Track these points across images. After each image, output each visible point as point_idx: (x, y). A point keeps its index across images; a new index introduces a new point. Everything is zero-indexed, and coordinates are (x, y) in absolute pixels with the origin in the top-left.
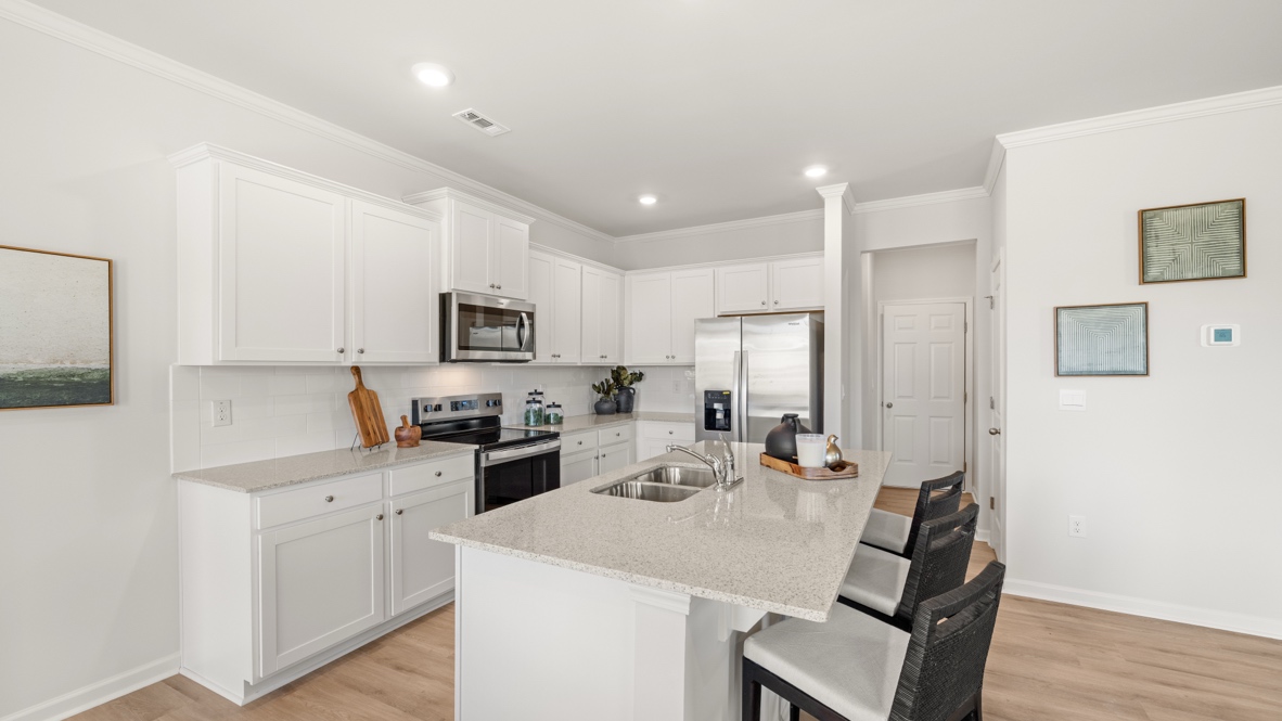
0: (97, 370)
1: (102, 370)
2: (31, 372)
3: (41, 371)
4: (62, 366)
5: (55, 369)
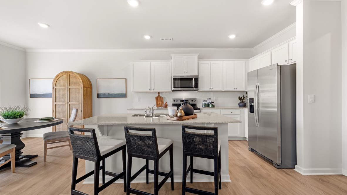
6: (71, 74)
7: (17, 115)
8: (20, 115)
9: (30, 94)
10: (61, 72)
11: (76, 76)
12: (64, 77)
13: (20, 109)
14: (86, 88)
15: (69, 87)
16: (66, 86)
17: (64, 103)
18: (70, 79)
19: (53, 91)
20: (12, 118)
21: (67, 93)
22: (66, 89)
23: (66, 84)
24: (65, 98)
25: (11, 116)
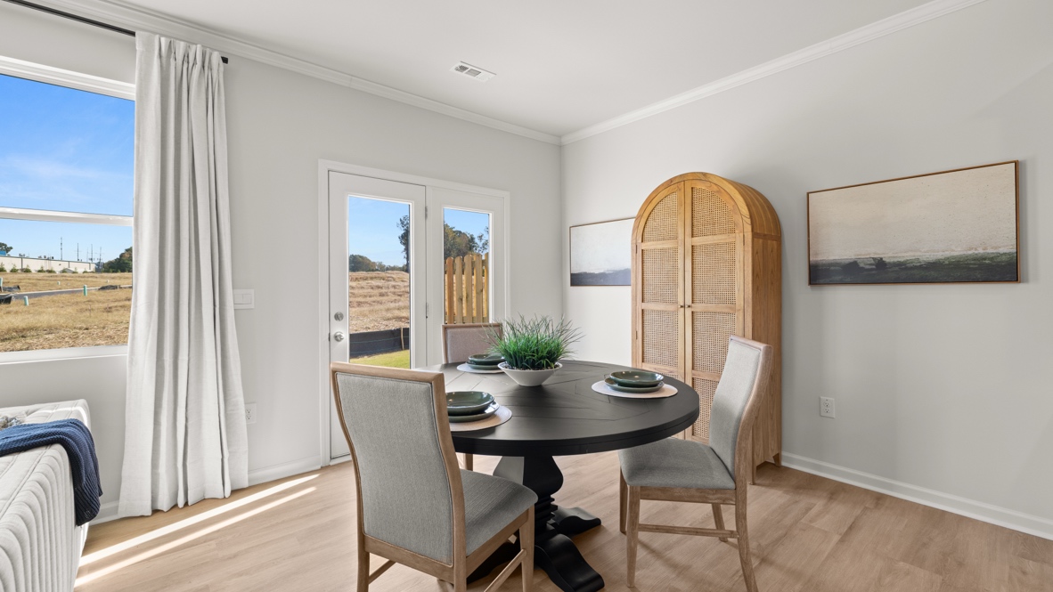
0: (1005, 254)
1: (1009, 254)
2: (954, 257)
3: (961, 256)
4: (976, 252)
5: (970, 255)
6: (699, 186)
7: (542, 358)
8: (548, 358)
9: (572, 275)
10: (662, 185)
11: (721, 190)
12: (673, 201)
13: (551, 331)
14: (761, 241)
15: (689, 241)
16: (681, 237)
17: (671, 308)
18: (696, 208)
19: (634, 259)
20: (527, 368)
21: (683, 265)
22: (681, 251)
23: (680, 231)
24: (676, 285)
25: (525, 357)
